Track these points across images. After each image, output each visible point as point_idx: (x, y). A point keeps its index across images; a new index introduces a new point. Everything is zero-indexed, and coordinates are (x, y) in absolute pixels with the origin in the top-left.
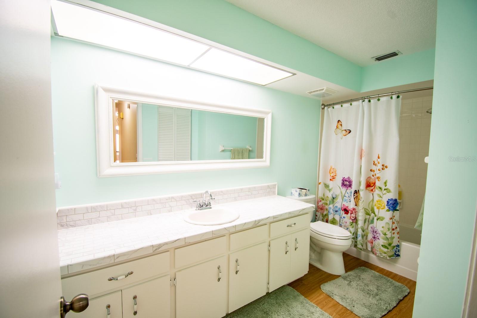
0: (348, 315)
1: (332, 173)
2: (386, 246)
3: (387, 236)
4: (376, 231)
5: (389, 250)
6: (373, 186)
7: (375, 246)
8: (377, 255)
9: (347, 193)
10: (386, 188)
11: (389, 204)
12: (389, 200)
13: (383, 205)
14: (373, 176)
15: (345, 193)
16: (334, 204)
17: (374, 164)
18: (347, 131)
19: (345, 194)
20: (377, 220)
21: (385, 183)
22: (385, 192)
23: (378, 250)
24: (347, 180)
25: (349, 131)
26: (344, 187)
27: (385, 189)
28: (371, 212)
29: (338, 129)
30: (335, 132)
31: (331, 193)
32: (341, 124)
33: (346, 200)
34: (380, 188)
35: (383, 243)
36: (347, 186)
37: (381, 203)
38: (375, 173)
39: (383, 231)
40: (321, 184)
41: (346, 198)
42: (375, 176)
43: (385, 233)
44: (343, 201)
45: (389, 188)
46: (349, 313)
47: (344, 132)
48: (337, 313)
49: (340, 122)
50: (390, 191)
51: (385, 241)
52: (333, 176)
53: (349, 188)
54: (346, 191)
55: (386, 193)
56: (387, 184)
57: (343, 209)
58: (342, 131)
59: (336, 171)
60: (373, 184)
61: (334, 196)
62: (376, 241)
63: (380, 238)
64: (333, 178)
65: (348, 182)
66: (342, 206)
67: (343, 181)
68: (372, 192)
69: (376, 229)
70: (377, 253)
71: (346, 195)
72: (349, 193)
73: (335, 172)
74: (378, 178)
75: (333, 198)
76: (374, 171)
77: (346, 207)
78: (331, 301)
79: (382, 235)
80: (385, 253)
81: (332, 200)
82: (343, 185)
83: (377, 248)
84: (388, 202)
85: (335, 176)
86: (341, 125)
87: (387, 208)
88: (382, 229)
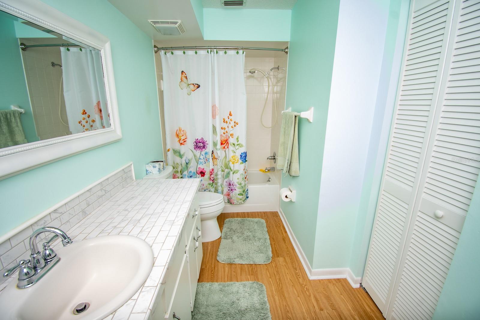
0: (255, 269)
1: (183, 135)
2: (241, 194)
3: (242, 185)
4: (233, 184)
5: (243, 196)
6: (225, 143)
7: (232, 197)
8: (235, 203)
9: (202, 155)
10: (238, 143)
11: (243, 157)
12: (242, 154)
13: (237, 159)
14: (224, 133)
15: (200, 155)
16: (188, 170)
17: (224, 122)
18: (195, 85)
19: (200, 157)
20: (233, 174)
21: (237, 139)
22: (237, 147)
23: (235, 200)
24: (201, 141)
25: (197, 85)
26: (198, 149)
27: (237, 145)
28: (224, 168)
29: (182, 83)
30: (179, 85)
31: (184, 158)
32: (185, 76)
33: (201, 163)
34: (234, 144)
35: (239, 191)
36: (201, 148)
37: (235, 158)
38: (226, 130)
39: (238, 182)
40: (170, 150)
41: (202, 161)
42: (226, 134)
43: (241, 183)
44: (198, 164)
45: (241, 143)
46: (255, 267)
47: (192, 86)
48: (249, 275)
49: (184, 74)
50: (242, 146)
51: (241, 190)
52: (184, 139)
53: (203, 149)
54: (201, 153)
55: (239, 148)
56: (239, 139)
57: (199, 172)
58: (188, 85)
59: (186, 132)
60: (224, 141)
61: (187, 162)
62: (233, 193)
63: (236, 189)
64: (185, 142)
65: (201, 144)
66: (198, 169)
67: (196, 143)
68: (224, 149)
69: (232, 182)
70: (235, 202)
71: (202, 157)
72: (203, 155)
73: (185, 134)
74: (232, 135)
75: (187, 164)
76: (225, 129)
77: (202, 170)
78: (236, 267)
79: (238, 185)
80: (241, 200)
81: (186, 166)
82: (196, 147)
83: (234, 198)
84: (241, 156)
85: (186, 138)
86: (186, 78)
87: (240, 161)
88: (238, 181)
